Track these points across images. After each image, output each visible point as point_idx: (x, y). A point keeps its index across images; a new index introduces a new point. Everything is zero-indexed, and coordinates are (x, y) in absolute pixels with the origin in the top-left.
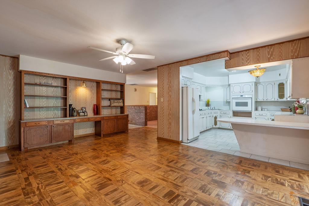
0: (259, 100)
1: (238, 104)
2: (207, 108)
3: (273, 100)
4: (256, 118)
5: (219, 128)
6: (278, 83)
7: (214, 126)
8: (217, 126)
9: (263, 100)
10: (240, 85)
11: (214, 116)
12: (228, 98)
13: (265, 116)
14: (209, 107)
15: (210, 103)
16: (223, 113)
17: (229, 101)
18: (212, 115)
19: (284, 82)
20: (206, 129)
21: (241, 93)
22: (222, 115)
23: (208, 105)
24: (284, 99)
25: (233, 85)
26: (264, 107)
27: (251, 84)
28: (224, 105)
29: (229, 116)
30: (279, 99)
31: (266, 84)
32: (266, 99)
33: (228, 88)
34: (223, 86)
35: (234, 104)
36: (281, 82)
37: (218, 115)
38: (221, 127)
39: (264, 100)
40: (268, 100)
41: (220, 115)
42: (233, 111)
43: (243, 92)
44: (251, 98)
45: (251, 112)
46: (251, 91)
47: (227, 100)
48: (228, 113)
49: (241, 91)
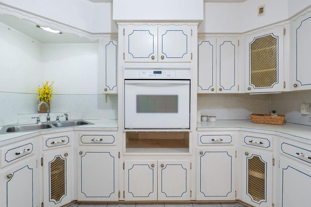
0: (200, 91)
1: (145, 104)
3: (234, 91)
4: (201, 153)
6: (251, 40)
8: (67, 199)
9: (210, 92)
10: (153, 29)
11: (50, 157)
12: (111, 84)
13: (229, 144)
15: (52, 99)
16: (88, 139)
17: (114, 92)
19: (277, 32)
21: (155, 60)
22: (84, 149)
24: (277, 88)
25: (129, 28)
27: (186, 28)
29: (114, 151)
30: (252, 87)
31: (220, 41)
32: (219, 87)
33: (112, 48)
34: (94, 38)
35: (132, 104)
36: (261, 34)
38: (81, 199)
39: (214, 92)
40: (223, 92)
41: (81, 149)
42: (127, 133)
43: (163, 58)
44: (190, 80)
45: (188, 133)
46: (187, 57)
47: (106, 90)
48: (110, 140)
49: (155, 55)
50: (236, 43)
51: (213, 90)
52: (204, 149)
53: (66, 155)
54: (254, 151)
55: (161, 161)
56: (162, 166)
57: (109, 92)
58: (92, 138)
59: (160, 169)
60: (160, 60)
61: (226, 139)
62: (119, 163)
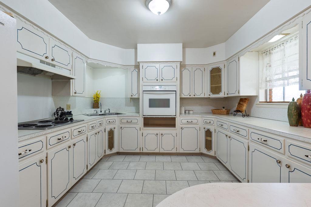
0: (183, 96)
1: (153, 103)
2: (93, 111)
3: (202, 96)
4: (182, 128)
5: (118, 154)
6: (210, 69)
7: (108, 152)
8: (114, 150)
9: (189, 97)
10: (157, 65)
11: (108, 129)
12: (135, 92)
13: (196, 124)
14: (99, 110)
15: (100, 101)
16: (125, 121)
17: (136, 97)
18: (102, 128)
19: (222, 67)
20: (85, 172)
21: (158, 81)
22: (123, 126)
23: (96, 104)
24: (221, 95)
25: (145, 65)
26: (188, 108)
27: (174, 65)
28: (127, 105)
29: (138, 127)
30: (211, 94)
31: (194, 69)
32: (193, 94)
33: (135, 73)
34: (125, 67)
35: (146, 103)
36: (215, 66)
37: (116, 126)
38: (121, 151)
39: (191, 97)
40: (196, 96)
41: (121, 126)
42: (144, 118)
43: (162, 80)
44: (176, 91)
45: (175, 118)
46: (175, 79)
47: (132, 96)
48: (135, 121)
49: (158, 78)
50: (203, 70)
51: (190, 96)
52: (183, 126)
53: (114, 128)
54: (208, 127)
55: (161, 132)
56: (162, 134)
57: (133, 97)
58: (127, 120)
59: (161, 136)
60: (161, 81)
61: (194, 121)
62: (140, 133)
